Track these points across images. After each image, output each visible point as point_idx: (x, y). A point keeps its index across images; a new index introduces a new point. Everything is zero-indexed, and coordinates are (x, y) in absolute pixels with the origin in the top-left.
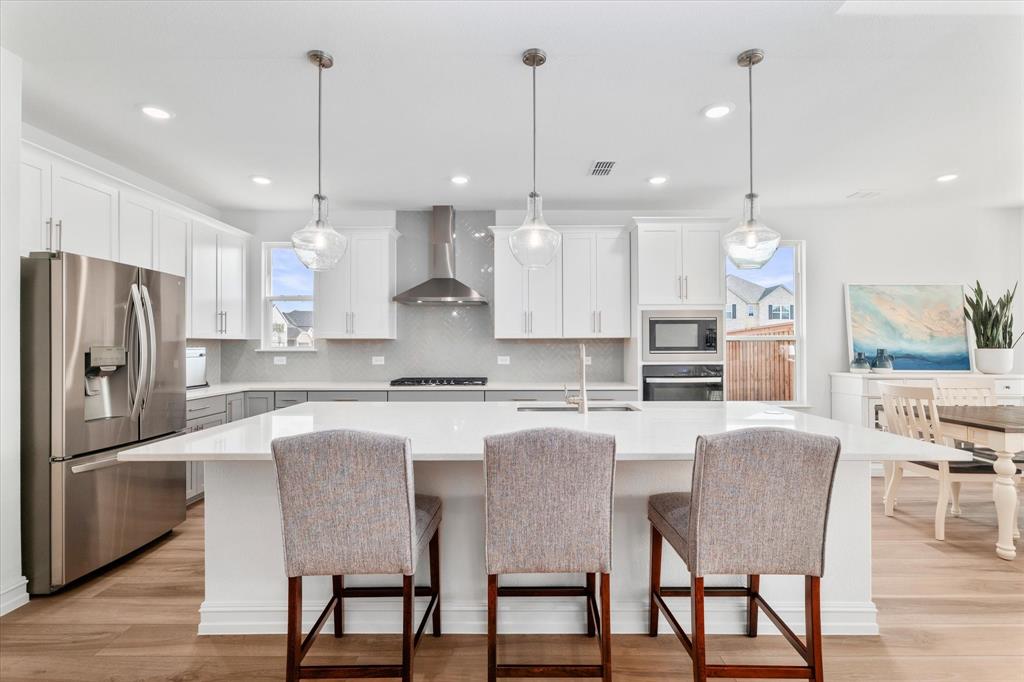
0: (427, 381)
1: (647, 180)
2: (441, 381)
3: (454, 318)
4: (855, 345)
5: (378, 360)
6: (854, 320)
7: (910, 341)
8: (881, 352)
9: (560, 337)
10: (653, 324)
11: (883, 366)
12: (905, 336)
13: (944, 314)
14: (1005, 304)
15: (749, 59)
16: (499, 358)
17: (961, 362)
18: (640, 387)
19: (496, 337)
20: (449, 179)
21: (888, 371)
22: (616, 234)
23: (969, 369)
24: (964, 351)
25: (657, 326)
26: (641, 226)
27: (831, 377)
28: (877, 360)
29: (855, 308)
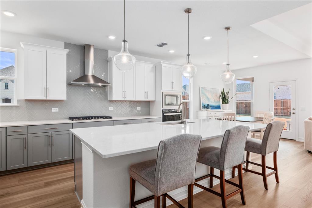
0: (89, 118)
1: (169, 51)
2: (95, 118)
3: (92, 92)
4: (202, 104)
5: (55, 110)
6: (202, 97)
7: (211, 102)
8: (208, 105)
9: (135, 100)
10: (165, 96)
11: (209, 109)
12: (211, 101)
13: (217, 95)
14: (228, 93)
15: (228, 29)
16: (110, 108)
17: (218, 107)
18: (162, 117)
19: (108, 100)
20: (107, 36)
21: (210, 110)
22: (151, 66)
23: (220, 109)
24: (219, 104)
25: (167, 97)
26: (163, 65)
27: (197, 112)
28: (207, 107)
29: (202, 93)
